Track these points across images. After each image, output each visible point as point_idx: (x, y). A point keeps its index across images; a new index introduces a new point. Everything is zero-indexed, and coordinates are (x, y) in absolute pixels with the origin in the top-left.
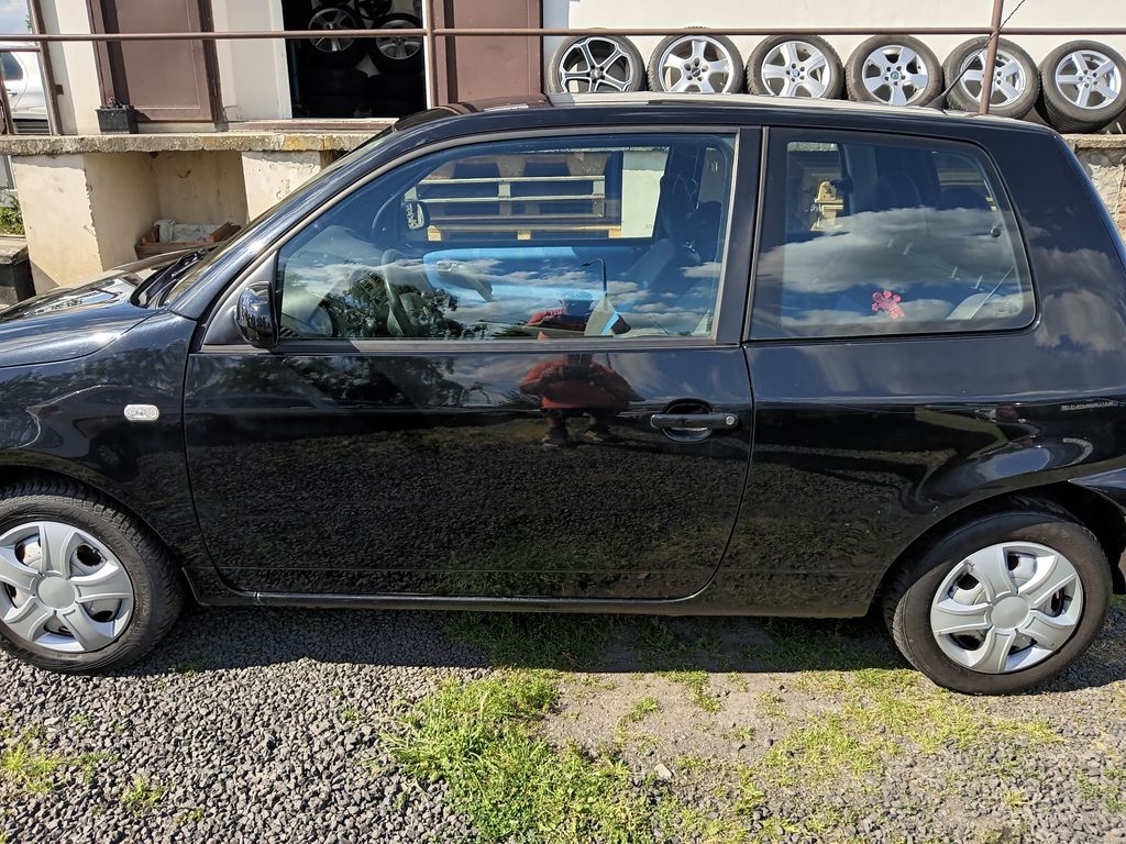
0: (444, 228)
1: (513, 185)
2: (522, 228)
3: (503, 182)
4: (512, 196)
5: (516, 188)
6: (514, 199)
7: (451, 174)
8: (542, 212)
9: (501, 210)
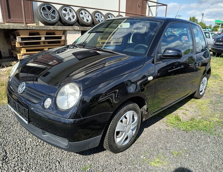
0: (27, 48)
1: (45, 37)
2: (46, 47)
3: (43, 37)
4: (45, 40)
5: (46, 38)
6: (46, 40)
7: (29, 35)
8: (48, 44)
9: (41, 43)
